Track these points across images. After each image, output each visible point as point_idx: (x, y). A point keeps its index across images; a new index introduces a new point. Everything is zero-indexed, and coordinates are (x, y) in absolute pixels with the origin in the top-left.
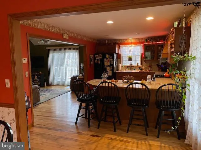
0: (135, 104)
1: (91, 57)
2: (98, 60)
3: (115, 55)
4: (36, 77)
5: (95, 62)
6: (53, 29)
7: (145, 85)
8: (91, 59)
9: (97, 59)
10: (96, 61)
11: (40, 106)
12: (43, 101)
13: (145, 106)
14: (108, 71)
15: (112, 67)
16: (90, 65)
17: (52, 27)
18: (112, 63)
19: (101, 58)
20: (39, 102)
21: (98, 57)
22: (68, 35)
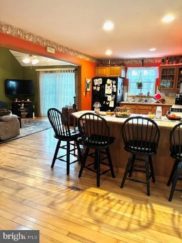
0: (136, 148)
1: (88, 82)
2: (97, 86)
3: (120, 81)
4: (23, 105)
5: (93, 88)
6: (31, 38)
7: (152, 121)
8: (88, 85)
9: (95, 84)
10: (95, 88)
11: (18, 141)
12: (25, 135)
13: (151, 152)
14: (109, 101)
15: (114, 96)
16: (86, 92)
17: (30, 34)
18: (115, 91)
19: (101, 83)
20: (19, 136)
21: (98, 82)
22: (54, 50)
